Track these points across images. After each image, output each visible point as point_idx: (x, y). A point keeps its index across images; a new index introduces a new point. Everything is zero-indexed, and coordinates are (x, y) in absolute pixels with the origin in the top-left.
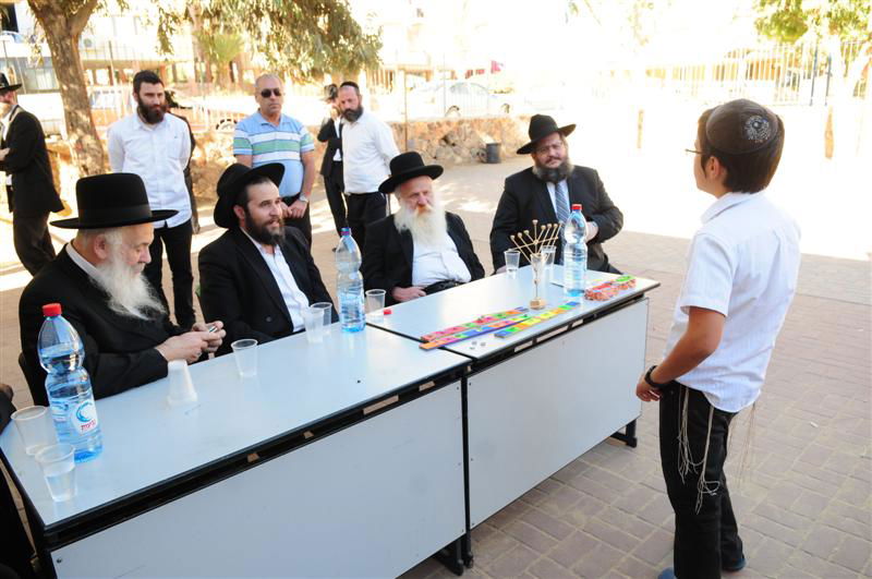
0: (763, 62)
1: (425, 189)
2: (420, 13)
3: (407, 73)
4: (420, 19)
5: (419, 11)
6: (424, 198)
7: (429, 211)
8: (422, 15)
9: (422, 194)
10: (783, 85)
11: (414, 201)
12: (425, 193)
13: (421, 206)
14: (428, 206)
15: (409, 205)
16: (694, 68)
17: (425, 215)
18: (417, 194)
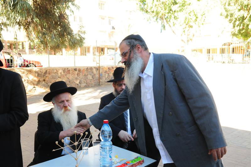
0: (235, 48)
1: (67, 99)
2: (113, 28)
3: (108, 49)
4: (113, 30)
5: (113, 27)
6: (67, 104)
7: (69, 110)
8: (114, 29)
9: (65, 102)
10: (246, 55)
11: (62, 105)
12: (67, 101)
13: (65, 107)
14: (69, 108)
15: (59, 107)
16: (213, 49)
17: (67, 112)
18: (63, 101)
